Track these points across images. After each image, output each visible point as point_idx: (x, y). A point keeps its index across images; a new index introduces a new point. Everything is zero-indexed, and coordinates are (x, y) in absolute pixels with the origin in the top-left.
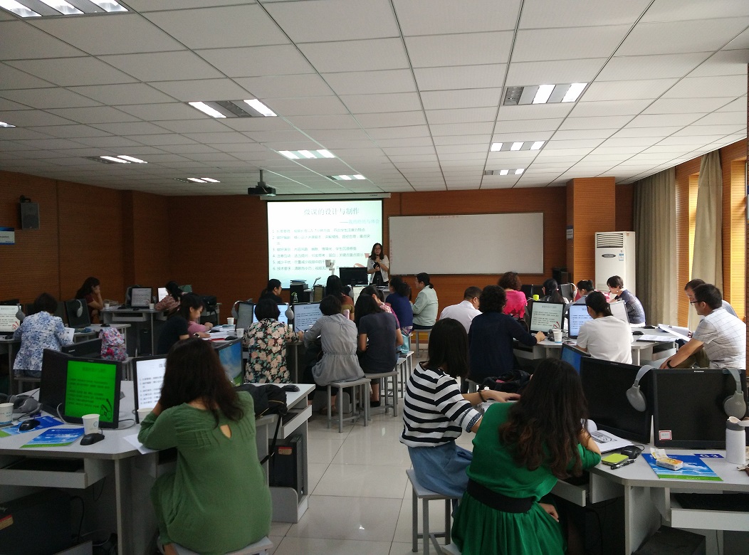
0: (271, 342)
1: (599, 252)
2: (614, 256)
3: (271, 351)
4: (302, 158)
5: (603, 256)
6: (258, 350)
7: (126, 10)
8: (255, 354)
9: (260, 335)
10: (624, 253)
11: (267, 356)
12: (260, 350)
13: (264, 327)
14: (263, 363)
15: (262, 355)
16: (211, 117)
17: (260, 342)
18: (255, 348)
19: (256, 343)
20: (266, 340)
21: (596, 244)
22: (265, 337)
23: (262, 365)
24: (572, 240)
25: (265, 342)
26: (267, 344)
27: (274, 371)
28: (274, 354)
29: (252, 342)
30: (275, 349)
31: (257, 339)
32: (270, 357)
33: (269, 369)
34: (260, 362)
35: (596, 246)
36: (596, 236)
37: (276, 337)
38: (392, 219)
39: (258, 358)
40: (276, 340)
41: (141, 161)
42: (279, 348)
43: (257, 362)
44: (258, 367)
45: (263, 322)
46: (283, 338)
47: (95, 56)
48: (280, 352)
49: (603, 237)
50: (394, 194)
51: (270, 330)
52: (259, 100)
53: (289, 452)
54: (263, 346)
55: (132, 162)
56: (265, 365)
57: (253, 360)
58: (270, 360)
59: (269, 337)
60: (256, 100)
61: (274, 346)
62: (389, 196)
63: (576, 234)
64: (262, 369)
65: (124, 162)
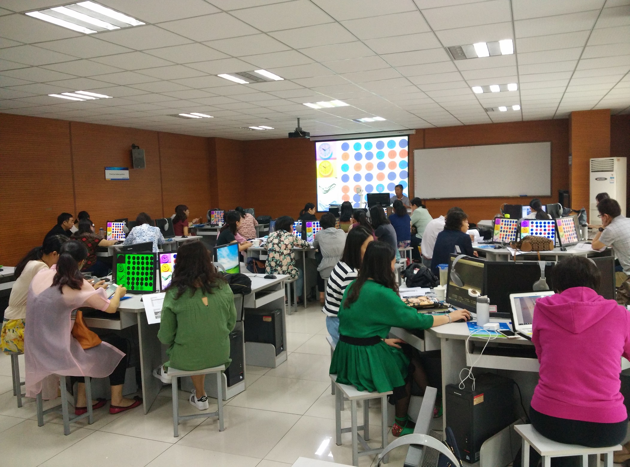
0: (283, 247)
1: (593, 176)
2: (606, 179)
3: (282, 253)
4: (323, 107)
5: (596, 179)
6: (274, 252)
7: (145, 24)
8: (272, 255)
9: (276, 241)
10: (615, 176)
11: (280, 256)
12: (275, 251)
13: (279, 236)
14: (277, 261)
15: (277, 256)
16: (239, 84)
17: (276, 246)
18: (272, 250)
19: (273, 246)
20: (280, 245)
21: (591, 169)
22: (279, 243)
23: (276, 262)
24: (571, 165)
25: (279, 246)
26: (280, 248)
27: (284, 268)
28: (285, 256)
29: (270, 246)
30: (285, 252)
31: (274, 244)
32: (282, 257)
33: (281, 266)
34: (275, 260)
35: (591, 171)
36: (591, 162)
37: (287, 243)
38: (417, 152)
39: (274, 257)
40: (286, 245)
41: (209, 116)
42: (288, 252)
43: (273, 260)
44: (273, 264)
45: (278, 232)
46: (291, 245)
47: (140, 51)
48: (289, 254)
49: (596, 162)
50: (418, 130)
51: (283, 238)
52: (265, 70)
53: (269, 319)
54: (277, 249)
55: (203, 118)
56: (278, 263)
57: (270, 259)
58: (282, 260)
59: (282, 243)
60: (263, 70)
61: (285, 249)
62: (413, 132)
63: (574, 161)
64: (276, 266)
65: (198, 117)
